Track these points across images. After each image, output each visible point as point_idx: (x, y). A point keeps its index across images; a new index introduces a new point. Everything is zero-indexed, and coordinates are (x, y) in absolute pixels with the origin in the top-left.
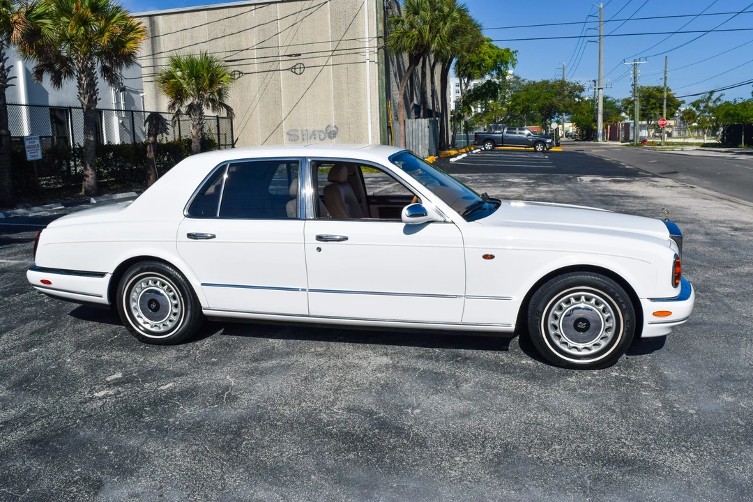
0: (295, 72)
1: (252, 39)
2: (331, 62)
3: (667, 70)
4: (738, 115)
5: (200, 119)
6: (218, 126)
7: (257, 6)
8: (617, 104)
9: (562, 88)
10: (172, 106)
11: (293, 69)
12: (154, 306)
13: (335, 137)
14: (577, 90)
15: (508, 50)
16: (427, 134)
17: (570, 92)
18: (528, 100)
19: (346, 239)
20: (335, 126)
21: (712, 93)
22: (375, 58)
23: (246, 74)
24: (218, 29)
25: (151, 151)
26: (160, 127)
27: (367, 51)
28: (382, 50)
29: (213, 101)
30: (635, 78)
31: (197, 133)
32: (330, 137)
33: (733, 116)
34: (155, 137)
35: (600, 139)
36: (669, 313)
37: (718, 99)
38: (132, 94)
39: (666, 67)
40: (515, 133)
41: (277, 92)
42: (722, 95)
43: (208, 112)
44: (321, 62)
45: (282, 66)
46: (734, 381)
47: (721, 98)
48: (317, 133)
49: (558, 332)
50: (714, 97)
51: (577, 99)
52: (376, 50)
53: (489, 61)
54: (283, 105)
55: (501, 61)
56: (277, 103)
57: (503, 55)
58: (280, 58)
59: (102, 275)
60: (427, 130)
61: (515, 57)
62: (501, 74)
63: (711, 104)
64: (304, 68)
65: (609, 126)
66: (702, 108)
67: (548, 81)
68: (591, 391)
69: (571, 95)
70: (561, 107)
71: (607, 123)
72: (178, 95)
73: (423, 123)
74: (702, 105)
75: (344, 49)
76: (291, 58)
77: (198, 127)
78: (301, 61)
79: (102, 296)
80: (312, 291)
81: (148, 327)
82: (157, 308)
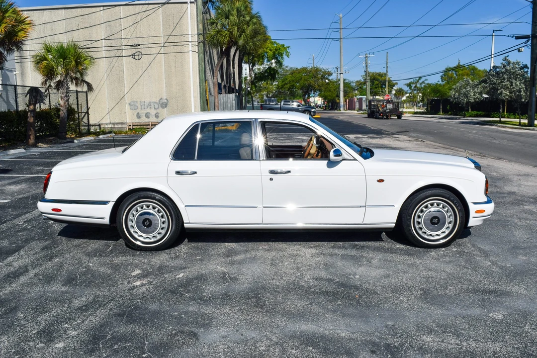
0: (134, 58)
1: (101, 33)
2: (162, 51)
3: (388, 61)
5: (67, 92)
6: (77, 98)
7: (105, 8)
8: (352, 84)
9: (317, 73)
10: (45, 83)
11: (133, 56)
12: (146, 224)
13: (166, 107)
14: (327, 74)
15: (283, 46)
16: (234, 105)
17: (322, 76)
18: (293, 81)
19: (289, 172)
20: (166, 99)
21: (420, 78)
22: (196, 49)
23: (96, 58)
24: (74, 24)
25: (31, 117)
26: (38, 98)
27: (190, 44)
28: (201, 44)
29: (76, 79)
30: (366, 66)
31: (65, 103)
32: (162, 107)
34: (35, 105)
35: (342, 109)
36: (483, 211)
37: (423, 82)
38: (8, 72)
39: (387, 60)
40: (289, 105)
41: (121, 72)
42: (426, 80)
43: (73, 87)
44: (155, 51)
45: (124, 53)
46: (521, 249)
48: (152, 104)
49: (421, 226)
50: (420, 81)
51: (327, 81)
52: (197, 43)
53: (271, 53)
54: (125, 83)
55: (278, 54)
56: (121, 81)
57: (280, 49)
58: (123, 47)
59: (105, 203)
60: (234, 102)
61: (288, 50)
62: (279, 63)
63: (418, 86)
64: (142, 55)
65: (347, 100)
66: (412, 88)
67: (306, 68)
68: (448, 259)
69: (323, 77)
70: (316, 86)
71: (346, 97)
72: (49, 73)
73: (231, 97)
75: (173, 42)
76: (132, 47)
77: (66, 99)
78: (139, 50)
79: (105, 218)
80: (266, 207)
81: (143, 239)
82: (150, 225)
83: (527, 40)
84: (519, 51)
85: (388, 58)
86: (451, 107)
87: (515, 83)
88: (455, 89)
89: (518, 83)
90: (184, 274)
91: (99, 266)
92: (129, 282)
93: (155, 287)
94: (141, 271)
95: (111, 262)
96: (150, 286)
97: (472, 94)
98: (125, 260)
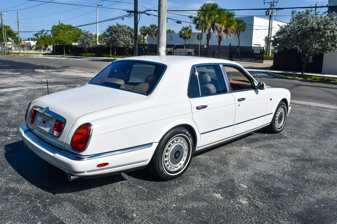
3: (19, 18)
4: (62, 41)
12: (177, 155)
30: (2, 21)
33: (60, 41)
37: (46, 34)
39: (18, 17)
49: (277, 122)
50: (44, 32)
63: (43, 35)
66: (39, 37)
74: (39, 36)
79: (148, 160)
80: (235, 124)
81: (172, 170)
82: (179, 156)
83: (130, 13)
84: (123, 19)
86: (71, 50)
87: (126, 38)
88: (80, 39)
89: (127, 37)
90: (244, 184)
91: (182, 203)
92: (237, 203)
93: (261, 199)
94: (218, 194)
95: (179, 196)
96: (255, 200)
97: (91, 43)
98: (184, 191)
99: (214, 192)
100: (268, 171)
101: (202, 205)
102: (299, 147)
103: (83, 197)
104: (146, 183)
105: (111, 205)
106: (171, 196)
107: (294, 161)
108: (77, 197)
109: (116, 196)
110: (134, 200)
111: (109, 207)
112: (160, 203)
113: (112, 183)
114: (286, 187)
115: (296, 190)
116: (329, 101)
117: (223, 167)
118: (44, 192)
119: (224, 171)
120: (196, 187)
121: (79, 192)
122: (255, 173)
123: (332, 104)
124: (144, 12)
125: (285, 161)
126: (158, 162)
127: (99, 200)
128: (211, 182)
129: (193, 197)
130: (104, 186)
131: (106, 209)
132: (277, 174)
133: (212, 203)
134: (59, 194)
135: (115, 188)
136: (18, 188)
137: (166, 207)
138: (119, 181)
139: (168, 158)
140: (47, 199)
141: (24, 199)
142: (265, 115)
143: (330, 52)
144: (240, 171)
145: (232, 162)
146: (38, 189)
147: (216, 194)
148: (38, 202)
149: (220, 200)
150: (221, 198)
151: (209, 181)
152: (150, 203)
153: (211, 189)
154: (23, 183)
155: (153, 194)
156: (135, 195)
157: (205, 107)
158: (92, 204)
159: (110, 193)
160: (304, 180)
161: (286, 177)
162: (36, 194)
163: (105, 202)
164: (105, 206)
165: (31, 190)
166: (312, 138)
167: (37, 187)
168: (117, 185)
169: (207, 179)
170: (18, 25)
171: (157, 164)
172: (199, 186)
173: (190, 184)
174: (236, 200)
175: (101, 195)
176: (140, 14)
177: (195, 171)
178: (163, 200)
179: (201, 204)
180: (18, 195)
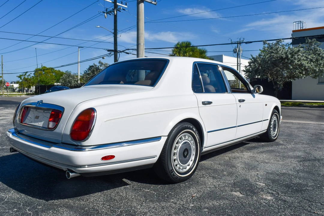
4: (45, 81)
33: (42, 82)
37: (29, 75)
42: (31, 74)
47: (31, 75)
49: (272, 129)
50: (28, 74)
63: (26, 77)
66: (22, 79)
74: (23, 77)
79: (156, 156)
80: (238, 126)
81: (181, 170)
82: (187, 155)
83: (110, 52)
84: (103, 58)
85: (3, 59)
88: (62, 79)
90: (260, 182)
91: (200, 203)
92: (262, 199)
93: (285, 194)
94: (237, 192)
95: (194, 197)
96: (279, 195)
97: (73, 81)
98: (198, 192)
99: (232, 191)
100: (281, 171)
101: (224, 203)
102: (300, 151)
103: (82, 203)
104: (152, 186)
105: (118, 209)
106: (185, 196)
107: (301, 161)
108: (75, 203)
109: (121, 200)
110: (144, 203)
111: (115, 211)
112: (175, 203)
113: (113, 188)
114: (306, 182)
115: (318, 184)
116: (307, 118)
117: (231, 170)
118: (34, 199)
119: (234, 173)
120: (210, 188)
121: (77, 198)
122: (267, 173)
123: (312, 121)
124: (123, 51)
125: (292, 162)
126: (166, 160)
127: (102, 204)
128: (225, 182)
129: (210, 196)
130: (105, 191)
131: (112, 213)
132: (290, 172)
133: (234, 201)
134: (52, 200)
135: (119, 192)
136: (3, 196)
137: (183, 207)
138: (122, 186)
139: (176, 156)
140: (39, 206)
141: (11, 207)
142: (262, 121)
143: (298, 79)
144: (251, 171)
145: (240, 166)
146: (27, 197)
147: (234, 193)
148: (28, 210)
149: (242, 198)
150: (241, 195)
151: (222, 182)
152: (163, 204)
153: (227, 188)
154: (9, 191)
155: (164, 196)
156: (143, 198)
157: (210, 103)
158: (94, 208)
159: (113, 197)
160: (321, 176)
161: (301, 174)
162: (25, 202)
163: (109, 206)
164: (110, 210)
165: (18, 198)
166: (308, 144)
167: (25, 194)
168: (120, 190)
169: (219, 180)
170: (2, 68)
171: (166, 161)
172: (213, 186)
173: (202, 185)
174: (260, 196)
175: (103, 199)
176: (120, 53)
177: (204, 174)
178: (178, 201)
179: (222, 202)
180: (3, 204)
